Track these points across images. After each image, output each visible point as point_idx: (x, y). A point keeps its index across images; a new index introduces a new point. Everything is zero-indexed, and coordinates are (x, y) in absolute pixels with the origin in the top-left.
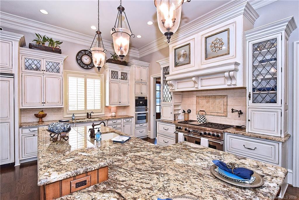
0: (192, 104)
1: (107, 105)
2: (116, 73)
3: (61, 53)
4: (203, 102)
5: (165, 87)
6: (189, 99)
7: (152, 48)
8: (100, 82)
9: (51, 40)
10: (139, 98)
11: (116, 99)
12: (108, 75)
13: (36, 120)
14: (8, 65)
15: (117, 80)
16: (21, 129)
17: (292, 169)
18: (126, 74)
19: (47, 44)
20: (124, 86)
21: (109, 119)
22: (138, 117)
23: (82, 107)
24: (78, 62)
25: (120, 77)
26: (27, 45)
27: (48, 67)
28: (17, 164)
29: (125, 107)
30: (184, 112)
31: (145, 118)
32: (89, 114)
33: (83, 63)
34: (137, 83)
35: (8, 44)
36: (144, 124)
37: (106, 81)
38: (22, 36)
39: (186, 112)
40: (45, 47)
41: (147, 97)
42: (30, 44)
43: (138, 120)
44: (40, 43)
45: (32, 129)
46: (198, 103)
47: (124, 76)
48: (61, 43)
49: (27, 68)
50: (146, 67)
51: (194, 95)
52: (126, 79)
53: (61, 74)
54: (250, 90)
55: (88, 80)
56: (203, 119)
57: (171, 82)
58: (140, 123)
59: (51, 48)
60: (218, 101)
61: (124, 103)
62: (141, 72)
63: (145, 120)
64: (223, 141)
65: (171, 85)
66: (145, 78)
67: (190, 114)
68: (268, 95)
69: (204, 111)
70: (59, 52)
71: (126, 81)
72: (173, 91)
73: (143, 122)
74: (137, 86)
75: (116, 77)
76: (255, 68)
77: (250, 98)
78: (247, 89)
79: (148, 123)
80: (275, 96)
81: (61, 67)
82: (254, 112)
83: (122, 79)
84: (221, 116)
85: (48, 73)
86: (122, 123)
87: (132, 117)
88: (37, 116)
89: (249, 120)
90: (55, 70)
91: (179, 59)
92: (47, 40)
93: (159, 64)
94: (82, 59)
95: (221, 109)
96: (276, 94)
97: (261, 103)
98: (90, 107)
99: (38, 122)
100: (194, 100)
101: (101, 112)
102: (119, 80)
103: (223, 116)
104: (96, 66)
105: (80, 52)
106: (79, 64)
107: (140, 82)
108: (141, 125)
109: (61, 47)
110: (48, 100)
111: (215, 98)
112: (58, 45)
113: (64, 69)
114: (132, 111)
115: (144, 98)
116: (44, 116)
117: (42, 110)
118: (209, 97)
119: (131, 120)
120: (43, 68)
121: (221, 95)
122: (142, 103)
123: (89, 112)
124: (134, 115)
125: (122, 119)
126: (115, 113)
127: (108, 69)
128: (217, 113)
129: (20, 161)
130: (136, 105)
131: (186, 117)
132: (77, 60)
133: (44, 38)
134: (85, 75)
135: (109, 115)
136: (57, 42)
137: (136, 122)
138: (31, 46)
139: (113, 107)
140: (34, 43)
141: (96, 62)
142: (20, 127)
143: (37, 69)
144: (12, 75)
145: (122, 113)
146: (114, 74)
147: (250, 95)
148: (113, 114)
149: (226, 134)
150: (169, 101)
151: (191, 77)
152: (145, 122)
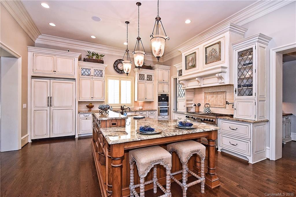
0: (201, 98)
1: (136, 100)
2: (143, 76)
3: (103, 63)
4: (209, 97)
5: (180, 86)
6: (199, 95)
7: (172, 54)
8: (131, 83)
9: (97, 55)
10: (161, 95)
11: (142, 96)
12: (137, 77)
13: (87, 109)
14: (72, 73)
15: (143, 81)
16: (79, 114)
17: (269, 147)
18: (151, 76)
19: (94, 57)
20: (149, 85)
21: (137, 111)
22: (160, 110)
23: (117, 102)
24: (115, 69)
25: (146, 78)
26: (83, 59)
27: (95, 73)
28: (77, 137)
29: (150, 102)
30: (195, 105)
31: (167, 111)
32: (122, 107)
33: (118, 69)
34: (160, 83)
35: (72, 60)
36: (165, 116)
37: (135, 82)
38: (80, 54)
39: (197, 106)
40: (93, 59)
41: (168, 94)
42: (84, 58)
43: (160, 112)
44: (90, 57)
45: (85, 115)
46: (205, 98)
47: (150, 78)
48: (104, 56)
49: (82, 75)
50: (167, 70)
51: (203, 92)
52: (151, 80)
53: (103, 78)
54: (236, 86)
55: (122, 81)
56: (207, 110)
57: (182, 81)
58: (162, 116)
59: (97, 60)
60: (219, 96)
61: (149, 99)
62: (163, 75)
63: (167, 113)
64: (216, 124)
65: (183, 84)
66: (166, 79)
67: (200, 107)
68: (247, 90)
69: (209, 104)
70: (102, 62)
71: (151, 82)
72: (185, 88)
73: (165, 115)
74: (160, 86)
75: (143, 79)
76: (239, 69)
77: (236, 92)
78: (234, 85)
79: (169, 116)
80: (251, 90)
81: (104, 73)
82: (239, 103)
83: (147, 80)
84: (221, 108)
85: (95, 77)
86: (147, 115)
87: (155, 110)
88: (88, 107)
89: (235, 109)
90: (100, 75)
91: (188, 64)
92: (95, 55)
93: (176, 67)
94: (118, 66)
95: (221, 103)
96: (252, 89)
97: (243, 96)
98: (123, 102)
99: (89, 111)
100: (202, 95)
101: (131, 105)
102: (145, 81)
103: (223, 108)
104: (126, 72)
105: (116, 61)
106: (116, 70)
107: (162, 82)
108: (163, 117)
109: (104, 59)
110: (95, 96)
111: (217, 94)
112: (102, 57)
113: (105, 74)
114: (156, 106)
115: (166, 95)
116: (92, 107)
117: (91, 102)
118: (214, 93)
119: (154, 112)
120: (92, 74)
121: (221, 92)
122: (164, 99)
123: (123, 106)
124: (157, 109)
125: (147, 112)
126: (142, 107)
127: (137, 73)
128: (219, 105)
129: (78, 135)
130: (159, 101)
131: (197, 109)
132: (114, 67)
133: (92, 53)
134: (120, 78)
135: (138, 108)
136: (101, 55)
137: (158, 114)
138: (85, 60)
139: (141, 102)
140: (87, 57)
141: (125, 70)
142: (79, 113)
143: (89, 75)
144: (75, 79)
145: (148, 107)
146: (141, 77)
147: (236, 90)
148: (141, 108)
149: (219, 119)
150: (183, 97)
151: (194, 78)
152: (167, 115)
